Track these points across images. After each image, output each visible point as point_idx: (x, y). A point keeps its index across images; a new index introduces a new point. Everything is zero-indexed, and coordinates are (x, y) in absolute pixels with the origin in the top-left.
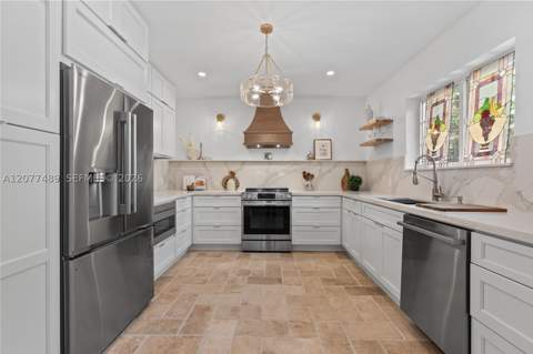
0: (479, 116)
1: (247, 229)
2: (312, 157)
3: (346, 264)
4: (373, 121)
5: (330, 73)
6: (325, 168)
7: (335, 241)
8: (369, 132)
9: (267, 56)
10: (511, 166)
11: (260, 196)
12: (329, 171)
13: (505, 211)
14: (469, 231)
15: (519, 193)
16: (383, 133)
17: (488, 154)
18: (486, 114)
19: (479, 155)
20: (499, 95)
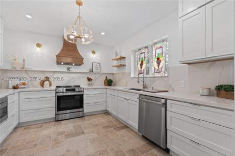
0: (156, 60)
1: (59, 108)
2: (92, 71)
3: (110, 118)
4: (119, 57)
5: (103, 34)
6: (97, 76)
7: (103, 108)
8: (116, 61)
9: (79, 17)
10: (168, 76)
11: (67, 90)
12: (99, 77)
13: (168, 91)
14: (166, 99)
15: (170, 85)
16: (122, 62)
17: (159, 72)
18: (158, 59)
19: (157, 72)
20: (162, 53)
